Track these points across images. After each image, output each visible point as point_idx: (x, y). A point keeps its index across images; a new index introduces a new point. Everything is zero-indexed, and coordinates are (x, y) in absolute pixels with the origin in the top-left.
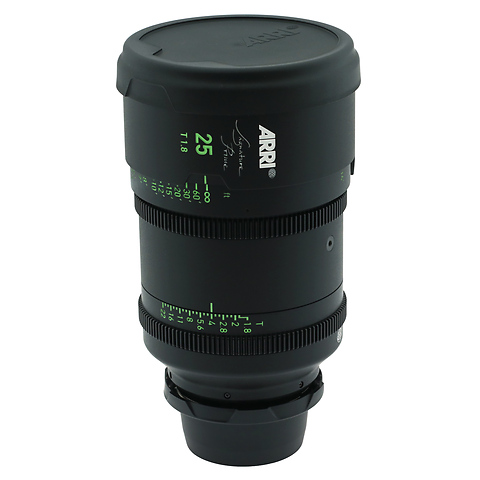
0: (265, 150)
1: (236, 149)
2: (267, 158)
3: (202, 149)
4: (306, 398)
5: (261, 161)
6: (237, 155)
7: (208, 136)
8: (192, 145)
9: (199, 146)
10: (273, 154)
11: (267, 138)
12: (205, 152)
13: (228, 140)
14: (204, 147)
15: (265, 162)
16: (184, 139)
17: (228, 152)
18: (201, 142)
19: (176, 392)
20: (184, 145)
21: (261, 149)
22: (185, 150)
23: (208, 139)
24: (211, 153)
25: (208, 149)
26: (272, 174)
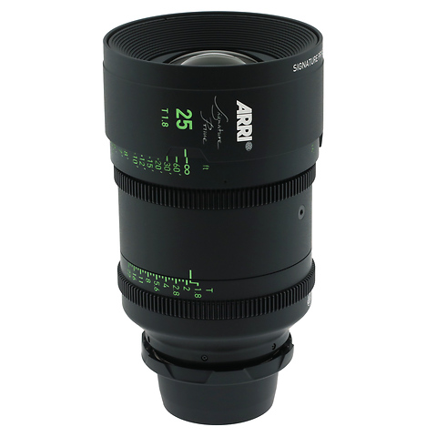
0: (242, 125)
1: (215, 123)
2: (245, 132)
3: (182, 124)
4: (278, 359)
5: (239, 134)
6: (215, 130)
7: (189, 111)
8: (172, 120)
9: (179, 121)
10: (250, 128)
11: (244, 113)
12: (185, 127)
13: (208, 116)
14: (185, 122)
15: (242, 136)
16: (165, 114)
17: (208, 126)
18: (181, 117)
19: (154, 355)
20: (165, 120)
21: (239, 123)
22: (165, 125)
23: (188, 114)
24: (191, 128)
25: (189, 124)
26: (249, 147)
